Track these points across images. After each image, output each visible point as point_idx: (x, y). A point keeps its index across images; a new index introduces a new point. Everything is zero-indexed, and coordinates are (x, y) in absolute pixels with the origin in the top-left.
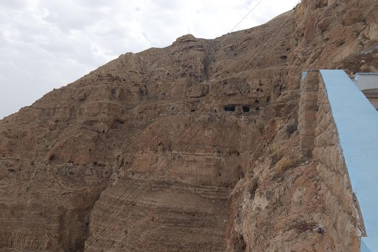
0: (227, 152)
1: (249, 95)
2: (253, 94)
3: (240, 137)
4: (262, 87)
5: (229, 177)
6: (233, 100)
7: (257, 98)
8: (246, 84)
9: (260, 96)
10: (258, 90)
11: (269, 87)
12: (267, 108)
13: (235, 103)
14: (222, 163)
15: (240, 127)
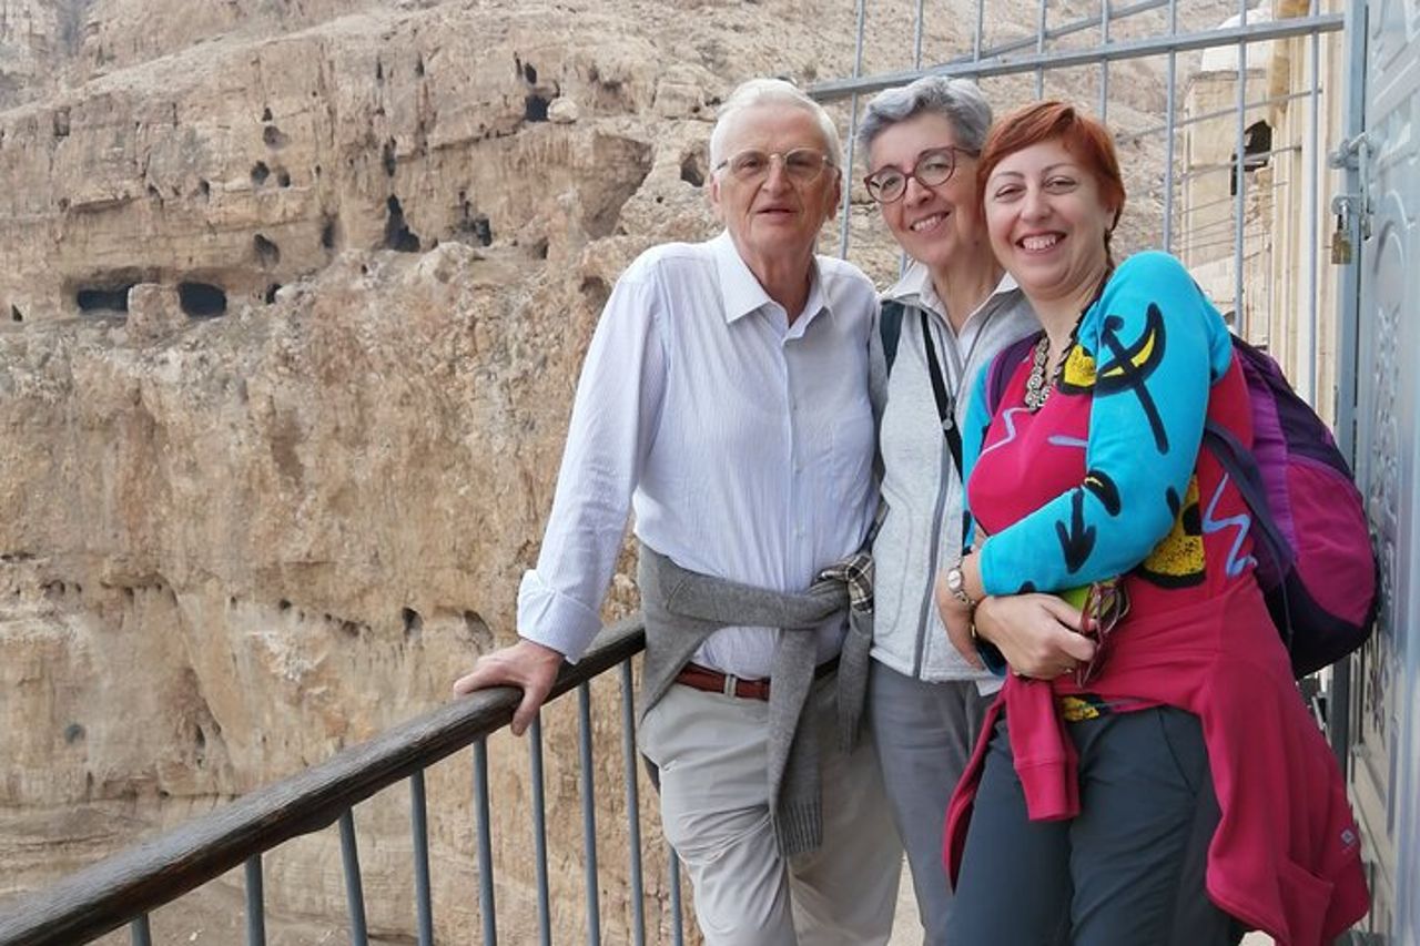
0: (107, 587)
1: (210, 210)
2: (232, 199)
3: (169, 492)
4: (281, 152)
5: (134, 740)
6: (117, 242)
7: (257, 224)
8: (180, 136)
9: (276, 215)
10: (260, 171)
11: (325, 156)
12: (308, 297)
13: (129, 263)
14: (75, 661)
15: (163, 428)
